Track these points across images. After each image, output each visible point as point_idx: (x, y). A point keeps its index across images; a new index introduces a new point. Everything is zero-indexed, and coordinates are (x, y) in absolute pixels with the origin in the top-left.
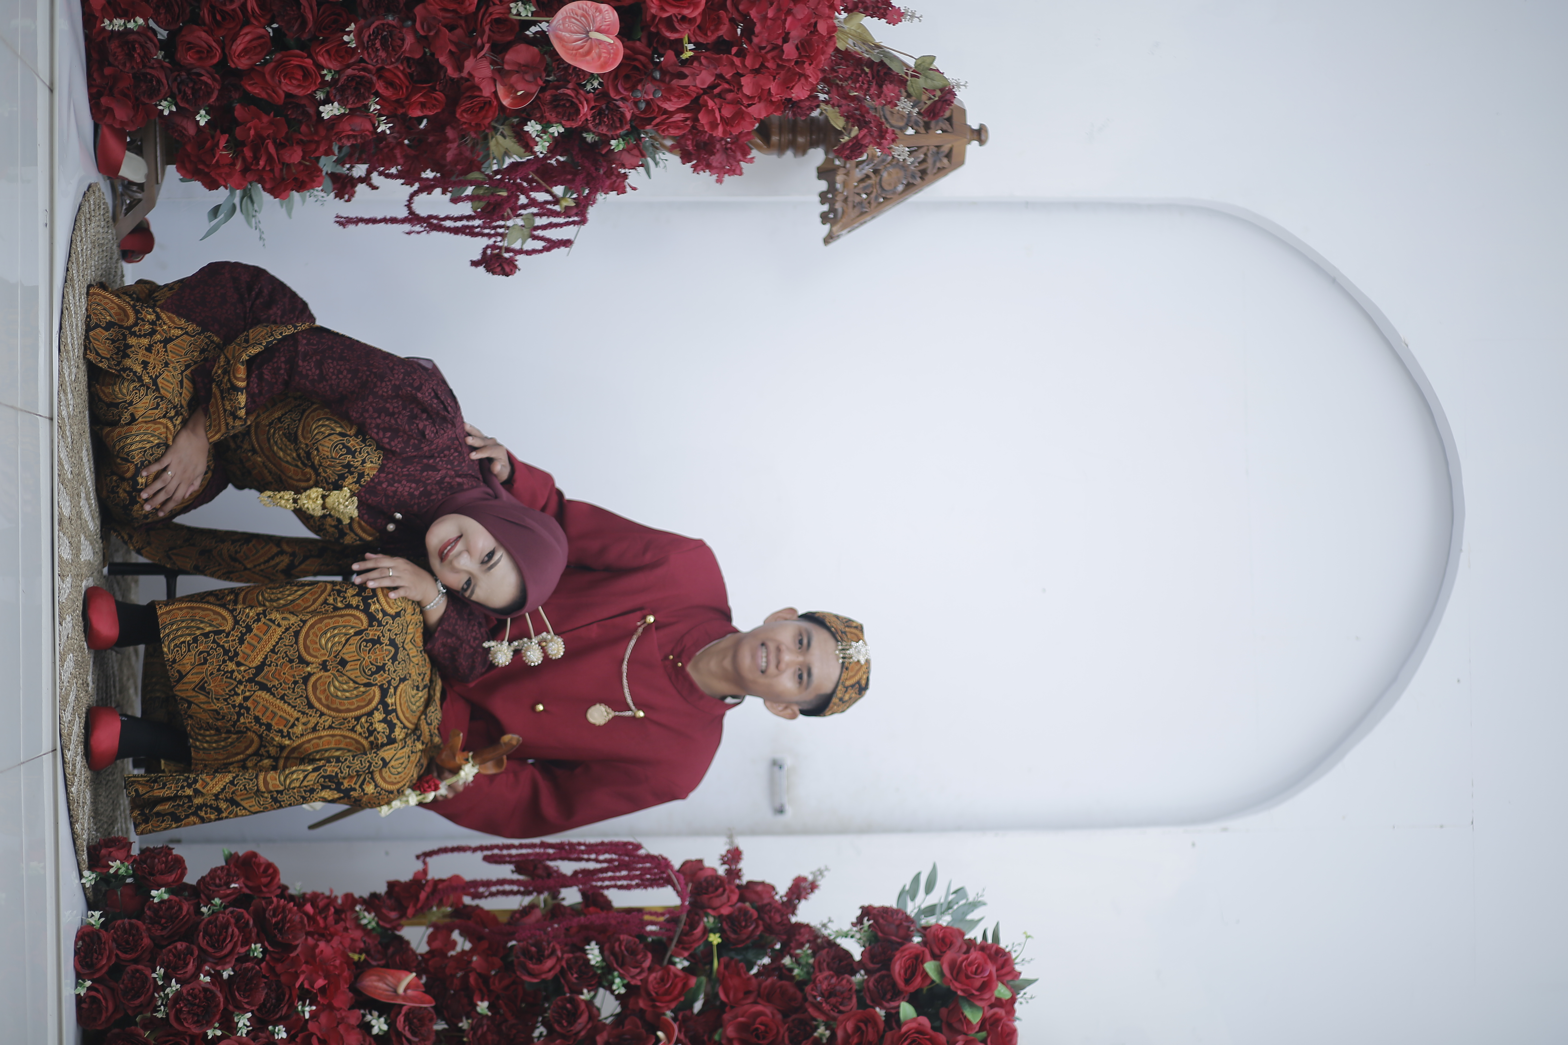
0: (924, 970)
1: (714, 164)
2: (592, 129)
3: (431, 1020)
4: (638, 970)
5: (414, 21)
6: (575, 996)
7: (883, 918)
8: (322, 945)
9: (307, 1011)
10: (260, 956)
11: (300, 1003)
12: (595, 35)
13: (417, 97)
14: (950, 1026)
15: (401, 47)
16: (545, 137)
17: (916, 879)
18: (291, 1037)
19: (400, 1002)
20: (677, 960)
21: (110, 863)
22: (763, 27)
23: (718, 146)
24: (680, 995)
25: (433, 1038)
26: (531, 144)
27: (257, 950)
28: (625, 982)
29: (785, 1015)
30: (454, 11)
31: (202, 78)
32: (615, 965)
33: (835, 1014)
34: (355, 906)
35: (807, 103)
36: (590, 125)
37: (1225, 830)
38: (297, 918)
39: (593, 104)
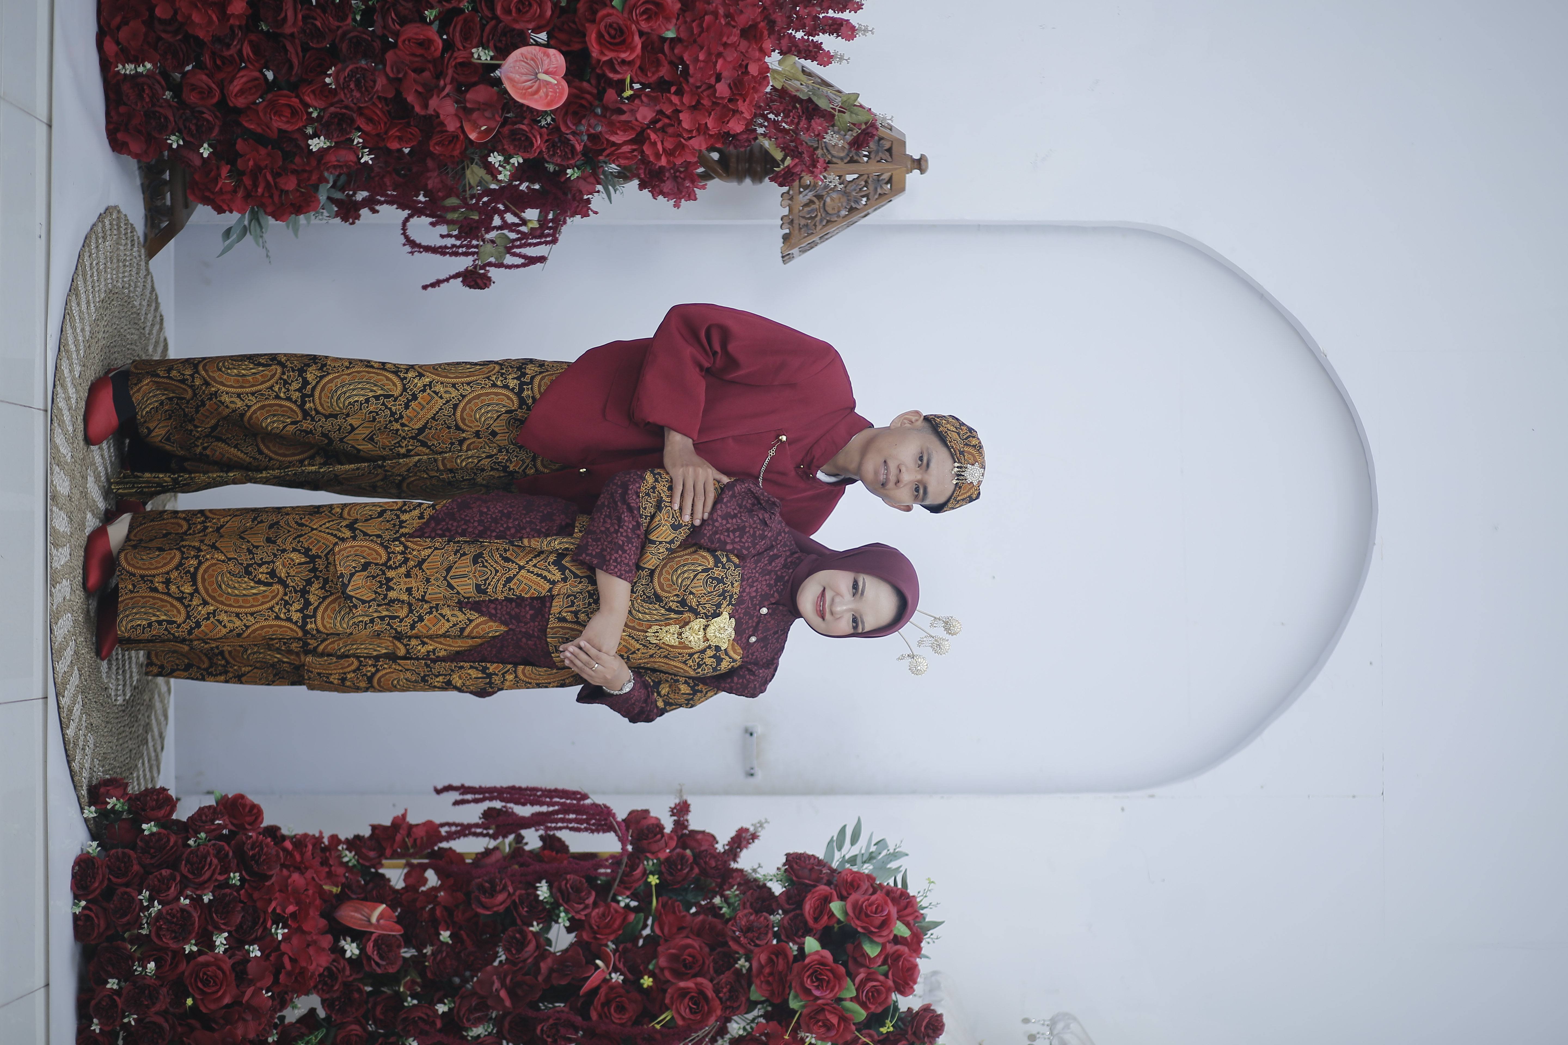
0: (830, 909)
1: (665, 190)
2: (548, 159)
3: (399, 947)
4: (582, 906)
5: (385, 65)
6: (525, 928)
7: (797, 863)
8: (296, 876)
9: (280, 933)
10: (238, 883)
11: (274, 926)
12: (543, 76)
13: (393, 132)
14: (855, 960)
15: (373, 88)
16: (508, 167)
17: (843, 831)
18: (265, 956)
19: (373, 930)
20: (620, 898)
21: (108, 800)
22: (695, 69)
23: (667, 174)
24: (619, 929)
25: (400, 962)
26: (495, 172)
27: (235, 878)
28: (570, 916)
29: (712, 949)
30: (422, 56)
31: (205, 115)
32: (561, 901)
33: (752, 948)
34: (339, 845)
35: (745, 136)
36: (546, 156)
37: (1152, 796)
38: (273, 852)
39: (546, 137)
